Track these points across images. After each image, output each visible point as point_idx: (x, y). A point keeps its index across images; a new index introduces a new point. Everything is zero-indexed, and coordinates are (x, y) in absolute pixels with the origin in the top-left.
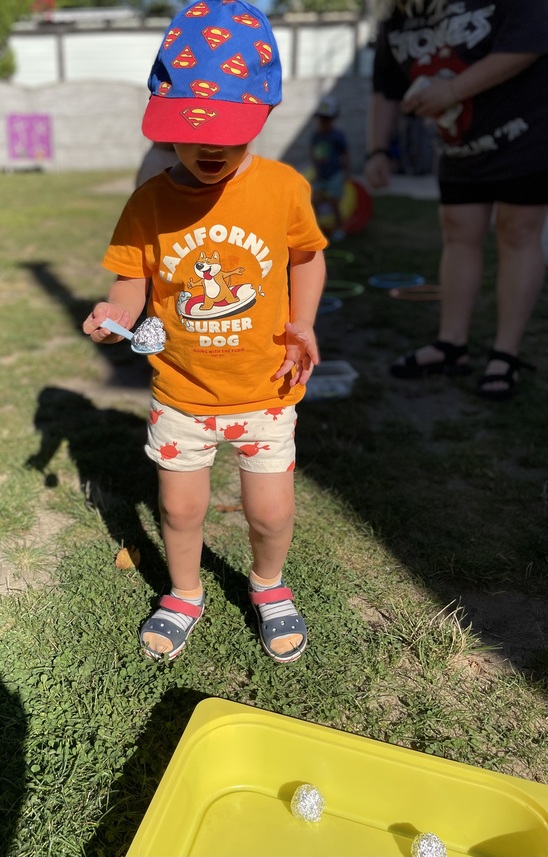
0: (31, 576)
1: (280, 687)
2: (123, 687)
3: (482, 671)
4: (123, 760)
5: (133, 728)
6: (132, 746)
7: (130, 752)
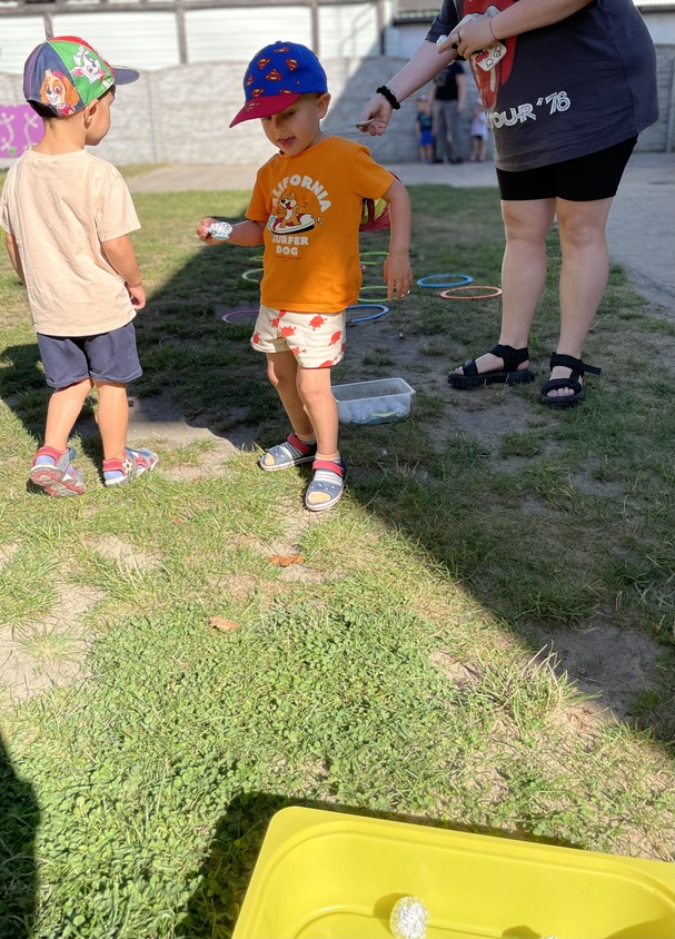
0: (56, 669)
1: (364, 776)
2: (179, 800)
3: (583, 725)
4: (186, 896)
5: (195, 851)
6: (196, 875)
7: (194, 884)
